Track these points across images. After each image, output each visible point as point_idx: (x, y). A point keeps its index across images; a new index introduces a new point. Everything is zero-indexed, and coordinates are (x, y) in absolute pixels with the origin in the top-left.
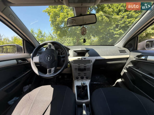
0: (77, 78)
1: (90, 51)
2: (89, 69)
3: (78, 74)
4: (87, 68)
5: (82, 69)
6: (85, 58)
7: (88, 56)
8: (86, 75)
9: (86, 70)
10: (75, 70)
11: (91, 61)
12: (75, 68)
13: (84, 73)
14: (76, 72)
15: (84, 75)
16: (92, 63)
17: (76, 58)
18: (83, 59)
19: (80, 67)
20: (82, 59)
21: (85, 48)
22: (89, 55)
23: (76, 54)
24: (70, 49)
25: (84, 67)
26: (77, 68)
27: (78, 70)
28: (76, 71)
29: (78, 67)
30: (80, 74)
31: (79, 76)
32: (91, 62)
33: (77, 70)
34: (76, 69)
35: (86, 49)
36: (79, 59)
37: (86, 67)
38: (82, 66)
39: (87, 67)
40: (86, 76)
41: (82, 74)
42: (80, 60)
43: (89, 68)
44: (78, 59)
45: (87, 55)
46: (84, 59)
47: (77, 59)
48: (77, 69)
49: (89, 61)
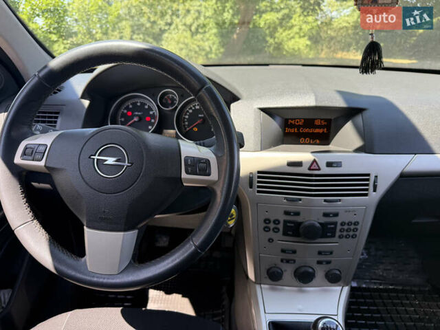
0: (273, 276)
1: (365, 113)
2: (351, 229)
3: (283, 251)
4: (342, 224)
5: (312, 226)
6: (339, 164)
7: (358, 150)
8: (328, 262)
9: (333, 236)
10: (266, 229)
11: (372, 179)
12: (267, 221)
13: (320, 253)
14: (271, 240)
15: (319, 263)
16: (374, 197)
17: (279, 158)
18: (322, 165)
19: (297, 214)
20: (319, 169)
21: (341, 93)
22: (358, 143)
23: (274, 126)
24: (235, 98)
25: (326, 215)
26: (282, 218)
27: (285, 234)
28: (271, 234)
29: (287, 213)
30: (294, 252)
31: (284, 266)
32: (371, 188)
33: (276, 230)
34: (272, 226)
35: (346, 100)
36: (299, 164)
37: (336, 215)
38: (314, 208)
39: (339, 220)
40: (327, 267)
41: (308, 252)
42: (304, 170)
43: (356, 223)
44: (291, 164)
45: (348, 136)
46: (329, 165)
47: (281, 167)
48: (277, 222)
49: (359, 183)
